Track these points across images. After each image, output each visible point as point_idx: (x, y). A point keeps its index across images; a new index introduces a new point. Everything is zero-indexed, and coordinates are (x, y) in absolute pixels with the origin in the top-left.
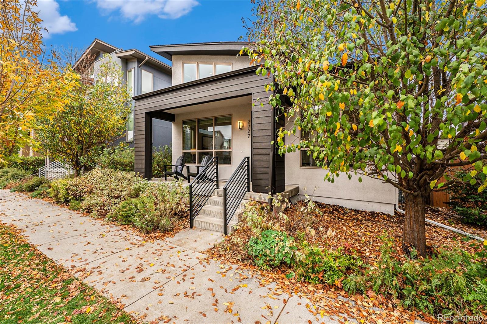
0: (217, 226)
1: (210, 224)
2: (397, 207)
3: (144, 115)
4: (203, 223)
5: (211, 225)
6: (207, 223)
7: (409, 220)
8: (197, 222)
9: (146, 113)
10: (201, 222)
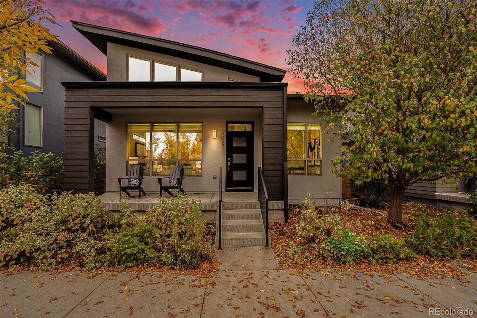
0: (253, 240)
1: (243, 239)
2: (341, 200)
3: (88, 110)
4: (234, 241)
5: (245, 241)
6: (239, 239)
7: (395, 206)
8: (225, 240)
9: (91, 107)
10: (232, 239)
